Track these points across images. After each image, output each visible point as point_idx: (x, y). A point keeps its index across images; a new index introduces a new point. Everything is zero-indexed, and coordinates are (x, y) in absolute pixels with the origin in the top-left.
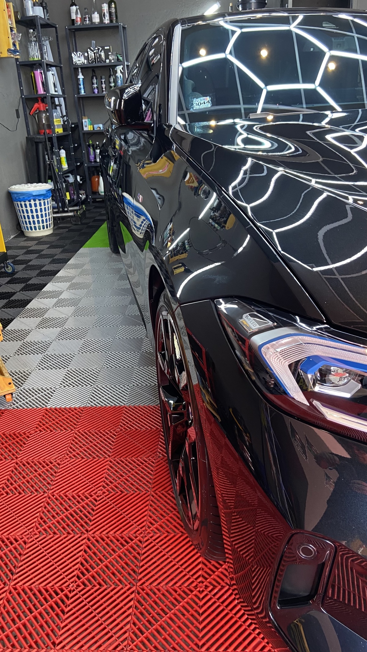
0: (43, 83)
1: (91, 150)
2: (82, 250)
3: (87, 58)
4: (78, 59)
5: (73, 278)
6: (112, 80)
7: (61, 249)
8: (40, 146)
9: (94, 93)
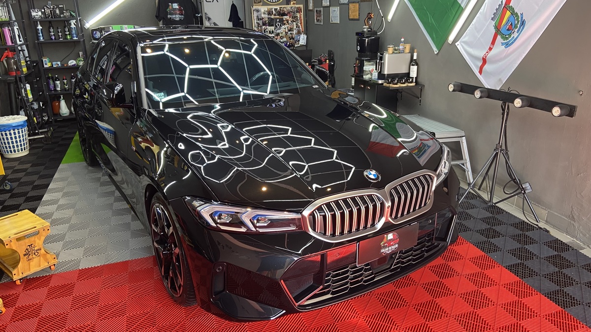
0: (11, 37)
1: (51, 82)
2: (61, 166)
3: (44, 13)
4: (36, 14)
5: (63, 188)
6: (67, 30)
7: (43, 167)
8: (12, 86)
9: (52, 39)
